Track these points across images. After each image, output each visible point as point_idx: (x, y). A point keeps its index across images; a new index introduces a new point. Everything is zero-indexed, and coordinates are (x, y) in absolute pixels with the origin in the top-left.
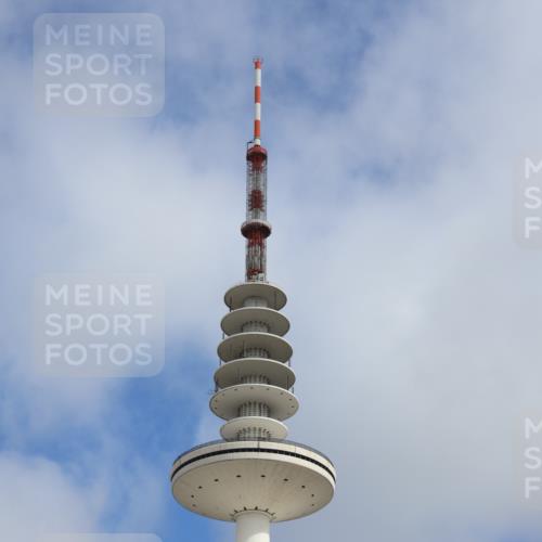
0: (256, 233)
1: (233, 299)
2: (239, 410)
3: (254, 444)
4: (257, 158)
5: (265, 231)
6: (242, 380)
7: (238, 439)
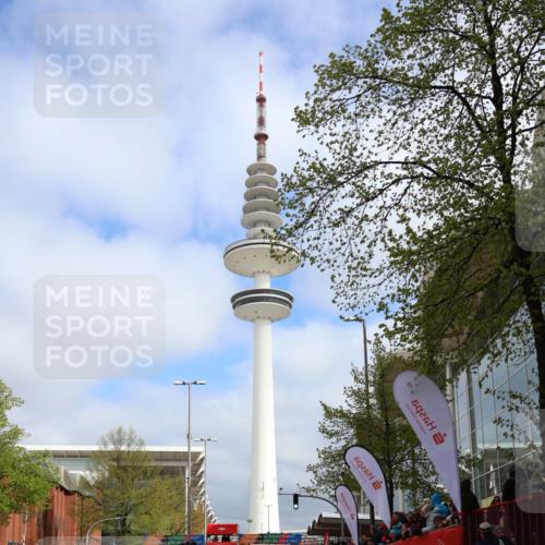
0: (261, 138)
1: (251, 171)
2: (254, 225)
3: (262, 241)
4: (261, 100)
5: (266, 137)
6: (256, 210)
7: (254, 238)
